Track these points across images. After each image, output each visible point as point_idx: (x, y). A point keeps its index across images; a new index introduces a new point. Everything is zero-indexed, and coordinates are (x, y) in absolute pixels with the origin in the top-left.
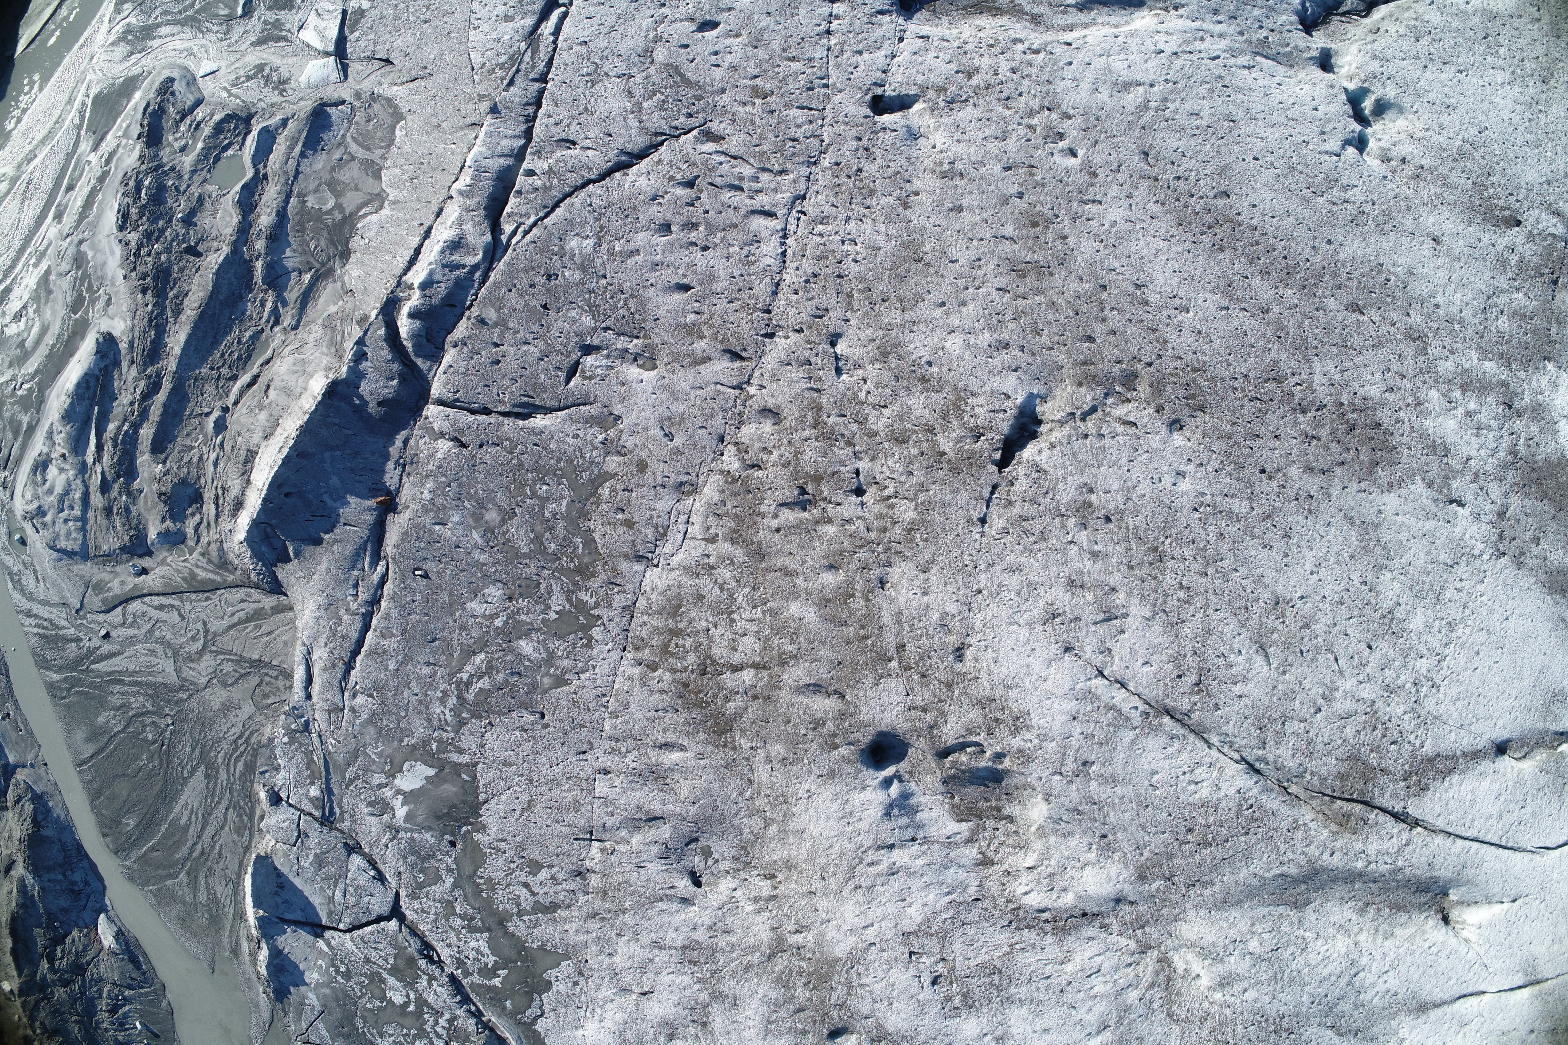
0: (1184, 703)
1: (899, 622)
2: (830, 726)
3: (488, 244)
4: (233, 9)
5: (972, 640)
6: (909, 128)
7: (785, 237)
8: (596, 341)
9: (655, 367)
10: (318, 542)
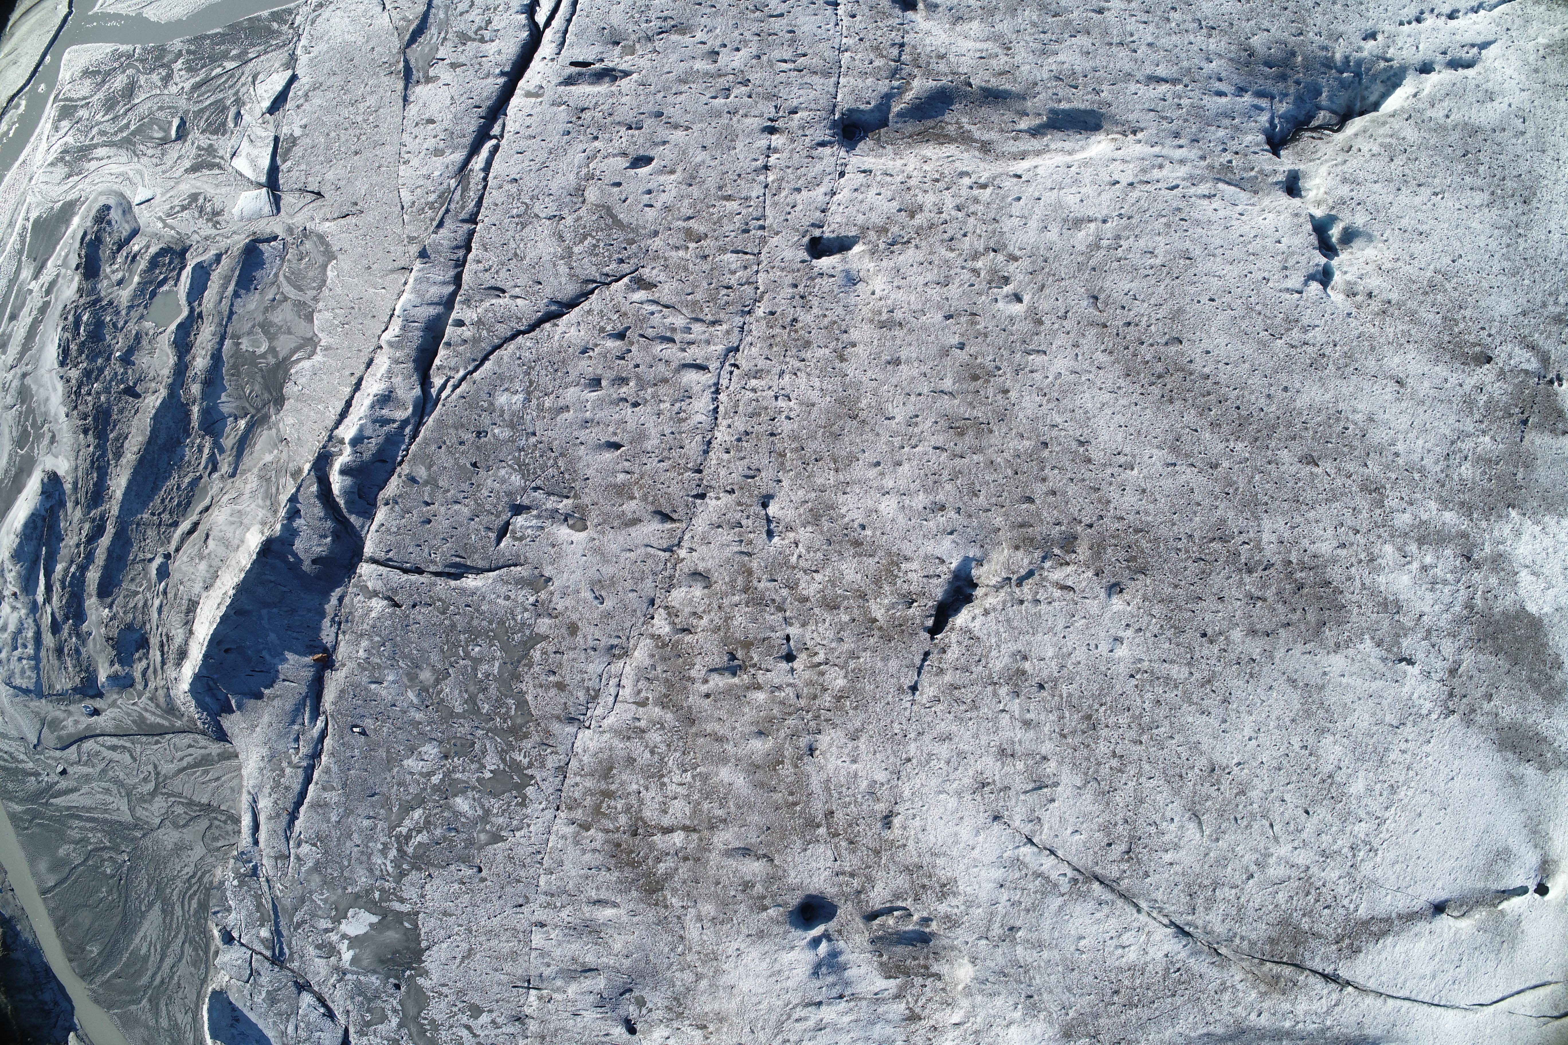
0: (1113, 871)
1: (827, 789)
2: (759, 889)
3: (418, 398)
4: (167, 131)
5: (900, 808)
6: (847, 272)
7: (717, 392)
8: (526, 501)
9: (585, 528)
10: (259, 696)
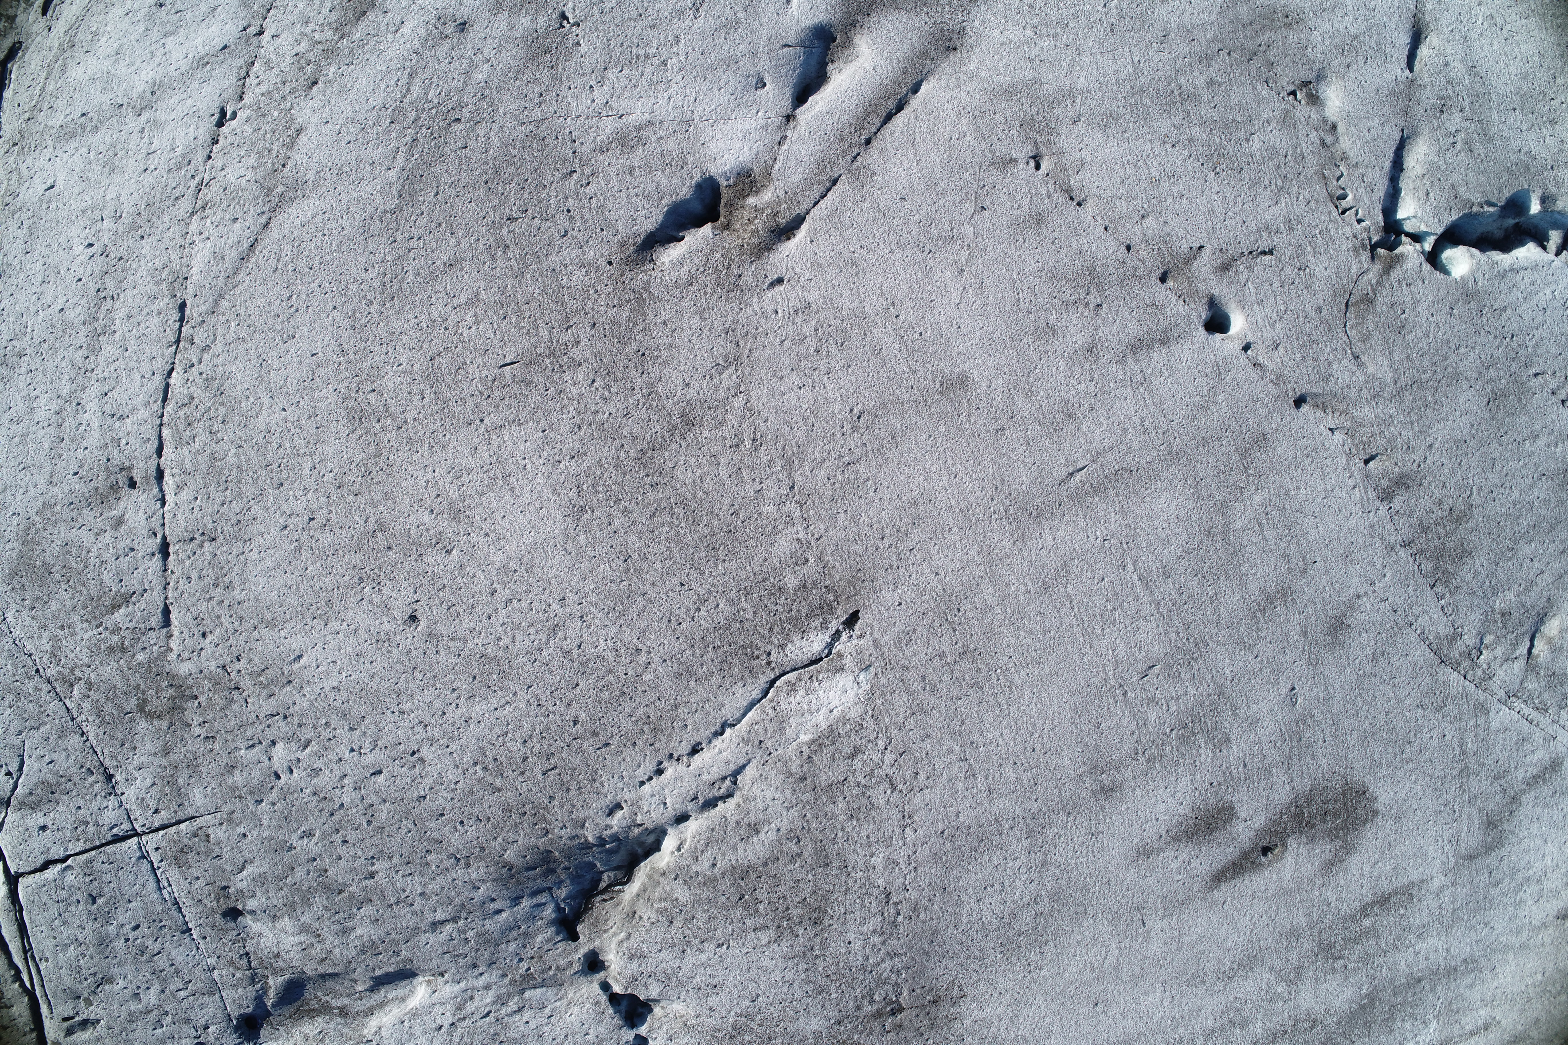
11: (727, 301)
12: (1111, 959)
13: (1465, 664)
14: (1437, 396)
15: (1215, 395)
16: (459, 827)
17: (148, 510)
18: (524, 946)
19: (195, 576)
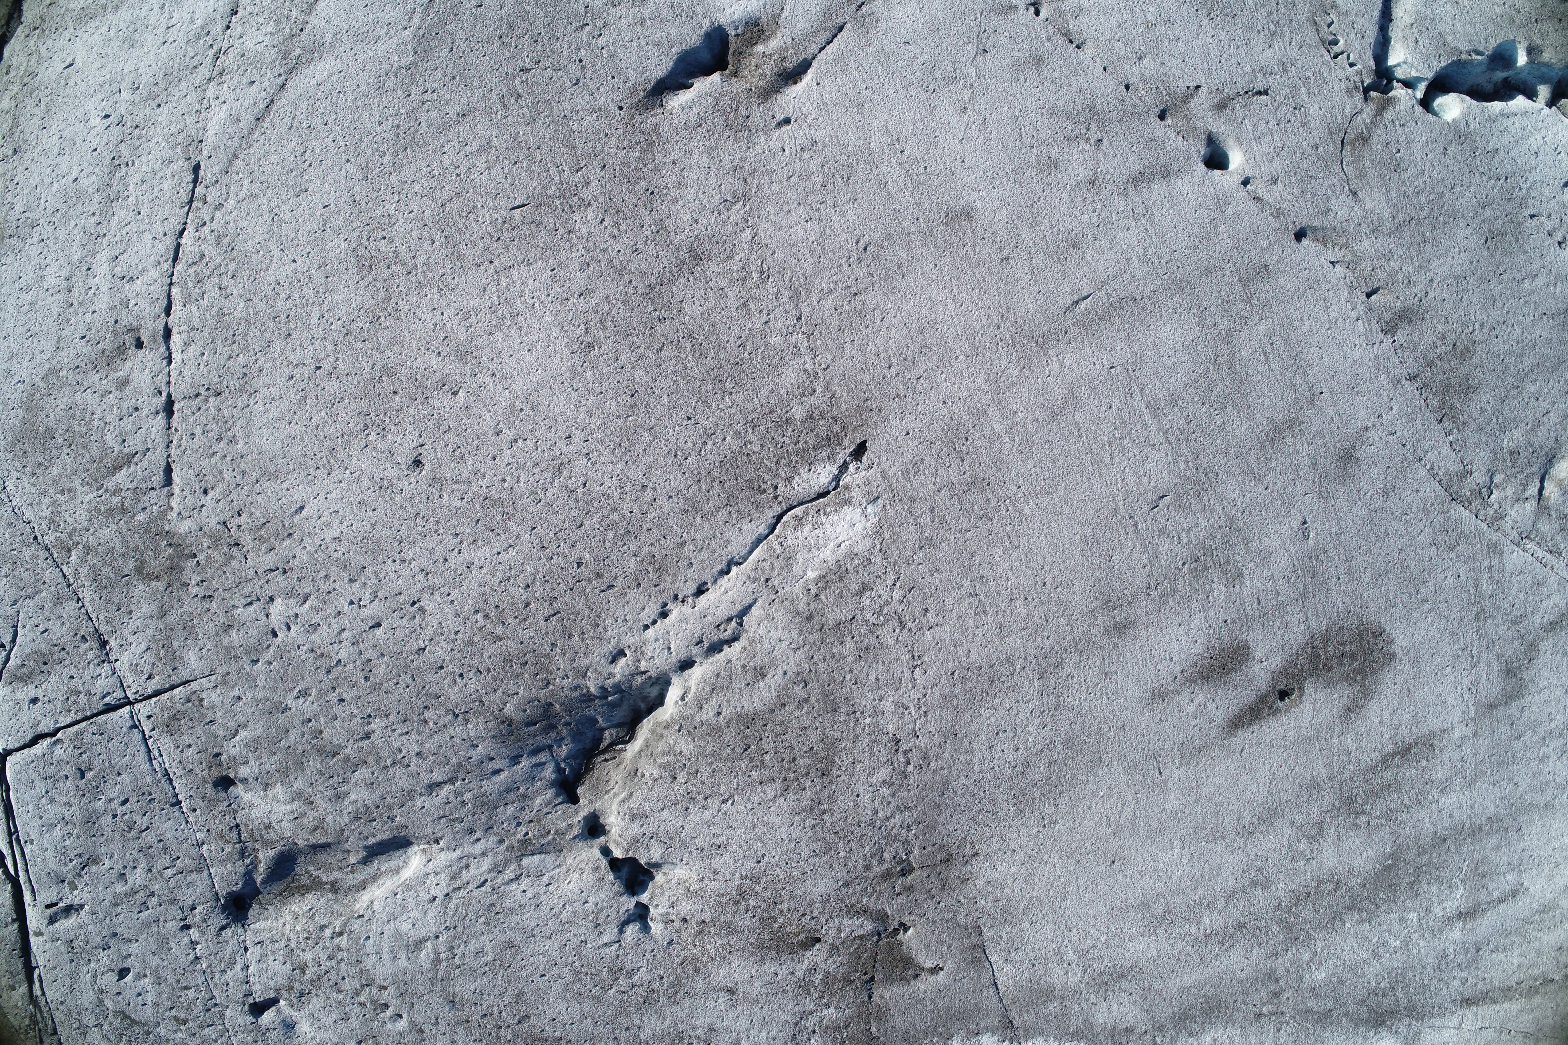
11: (735, 140)
12: (1128, 812)
13: (1476, 503)
14: (1435, 232)
15: (1216, 226)
16: (458, 680)
17: (154, 369)
18: (523, 809)
19: (198, 431)
